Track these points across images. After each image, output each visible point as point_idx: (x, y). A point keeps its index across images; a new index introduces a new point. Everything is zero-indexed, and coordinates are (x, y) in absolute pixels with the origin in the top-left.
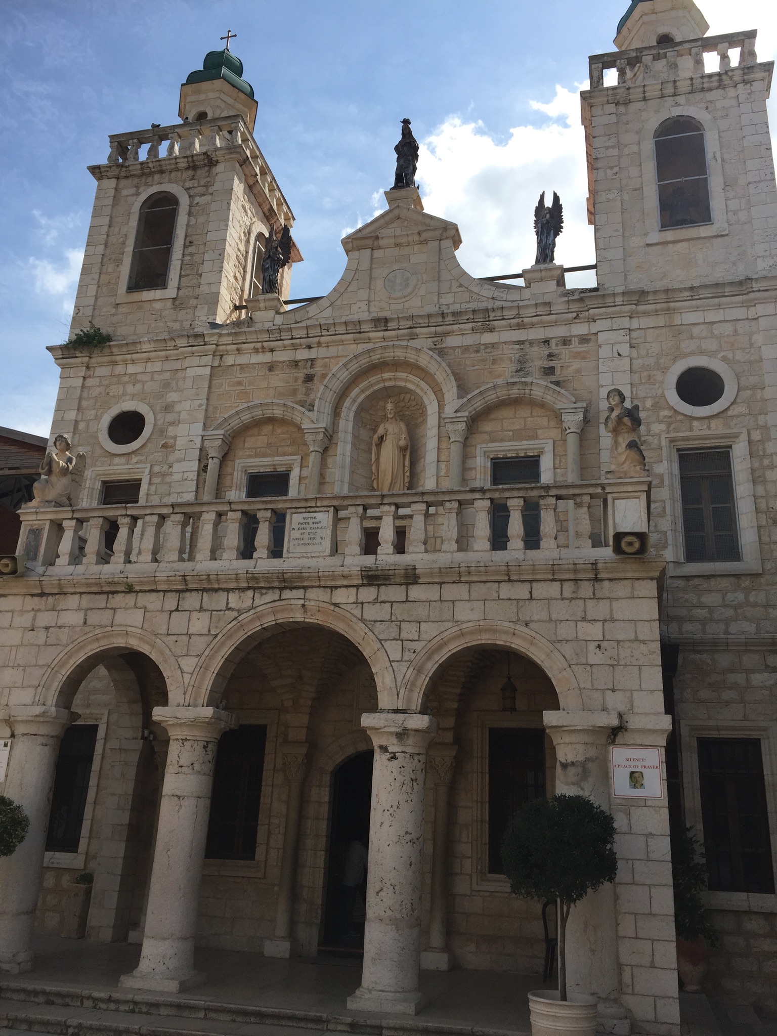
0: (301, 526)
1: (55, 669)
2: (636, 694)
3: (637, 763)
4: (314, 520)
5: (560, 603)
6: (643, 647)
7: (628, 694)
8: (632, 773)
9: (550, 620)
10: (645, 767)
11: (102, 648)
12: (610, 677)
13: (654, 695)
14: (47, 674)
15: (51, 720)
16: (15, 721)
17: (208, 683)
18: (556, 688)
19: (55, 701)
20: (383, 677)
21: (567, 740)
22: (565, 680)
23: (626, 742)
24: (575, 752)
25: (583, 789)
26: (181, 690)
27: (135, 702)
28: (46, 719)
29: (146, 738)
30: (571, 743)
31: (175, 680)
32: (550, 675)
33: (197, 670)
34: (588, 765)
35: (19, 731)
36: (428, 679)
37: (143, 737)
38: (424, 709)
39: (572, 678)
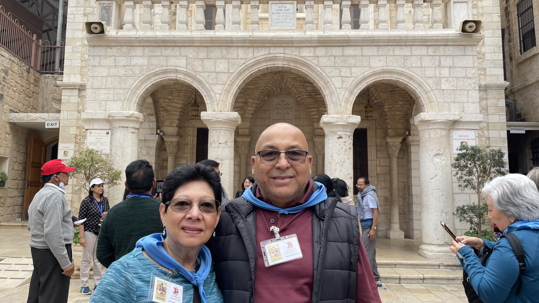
0: (277, 12)
1: (134, 90)
2: (465, 105)
3: (464, 138)
4: (285, 9)
5: (427, 58)
6: (469, 81)
7: (462, 104)
8: (462, 142)
9: (422, 67)
11: (161, 79)
12: (453, 96)
13: (474, 105)
14: (129, 94)
15: (136, 119)
16: (113, 119)
17: (230, 99)
18: (423, 102)
19: (135, 108)
20: (331, 97)
21: (431, 127)
22: (429, 98)
23: (459, 128)
24: (435, 133)
25: (440, 151)
26: (215, 103)
27: (152, 115)
28: (133, 119)
29: (159, 134)
30: (433, 129)
31: (210, 97)
32: (420, 95)
33: (223, 92)
34: (442, 139)
35: (117, 125)
36: (355, 97)
37: (157, 134)
38: (354, 112)
39: (433, 96)
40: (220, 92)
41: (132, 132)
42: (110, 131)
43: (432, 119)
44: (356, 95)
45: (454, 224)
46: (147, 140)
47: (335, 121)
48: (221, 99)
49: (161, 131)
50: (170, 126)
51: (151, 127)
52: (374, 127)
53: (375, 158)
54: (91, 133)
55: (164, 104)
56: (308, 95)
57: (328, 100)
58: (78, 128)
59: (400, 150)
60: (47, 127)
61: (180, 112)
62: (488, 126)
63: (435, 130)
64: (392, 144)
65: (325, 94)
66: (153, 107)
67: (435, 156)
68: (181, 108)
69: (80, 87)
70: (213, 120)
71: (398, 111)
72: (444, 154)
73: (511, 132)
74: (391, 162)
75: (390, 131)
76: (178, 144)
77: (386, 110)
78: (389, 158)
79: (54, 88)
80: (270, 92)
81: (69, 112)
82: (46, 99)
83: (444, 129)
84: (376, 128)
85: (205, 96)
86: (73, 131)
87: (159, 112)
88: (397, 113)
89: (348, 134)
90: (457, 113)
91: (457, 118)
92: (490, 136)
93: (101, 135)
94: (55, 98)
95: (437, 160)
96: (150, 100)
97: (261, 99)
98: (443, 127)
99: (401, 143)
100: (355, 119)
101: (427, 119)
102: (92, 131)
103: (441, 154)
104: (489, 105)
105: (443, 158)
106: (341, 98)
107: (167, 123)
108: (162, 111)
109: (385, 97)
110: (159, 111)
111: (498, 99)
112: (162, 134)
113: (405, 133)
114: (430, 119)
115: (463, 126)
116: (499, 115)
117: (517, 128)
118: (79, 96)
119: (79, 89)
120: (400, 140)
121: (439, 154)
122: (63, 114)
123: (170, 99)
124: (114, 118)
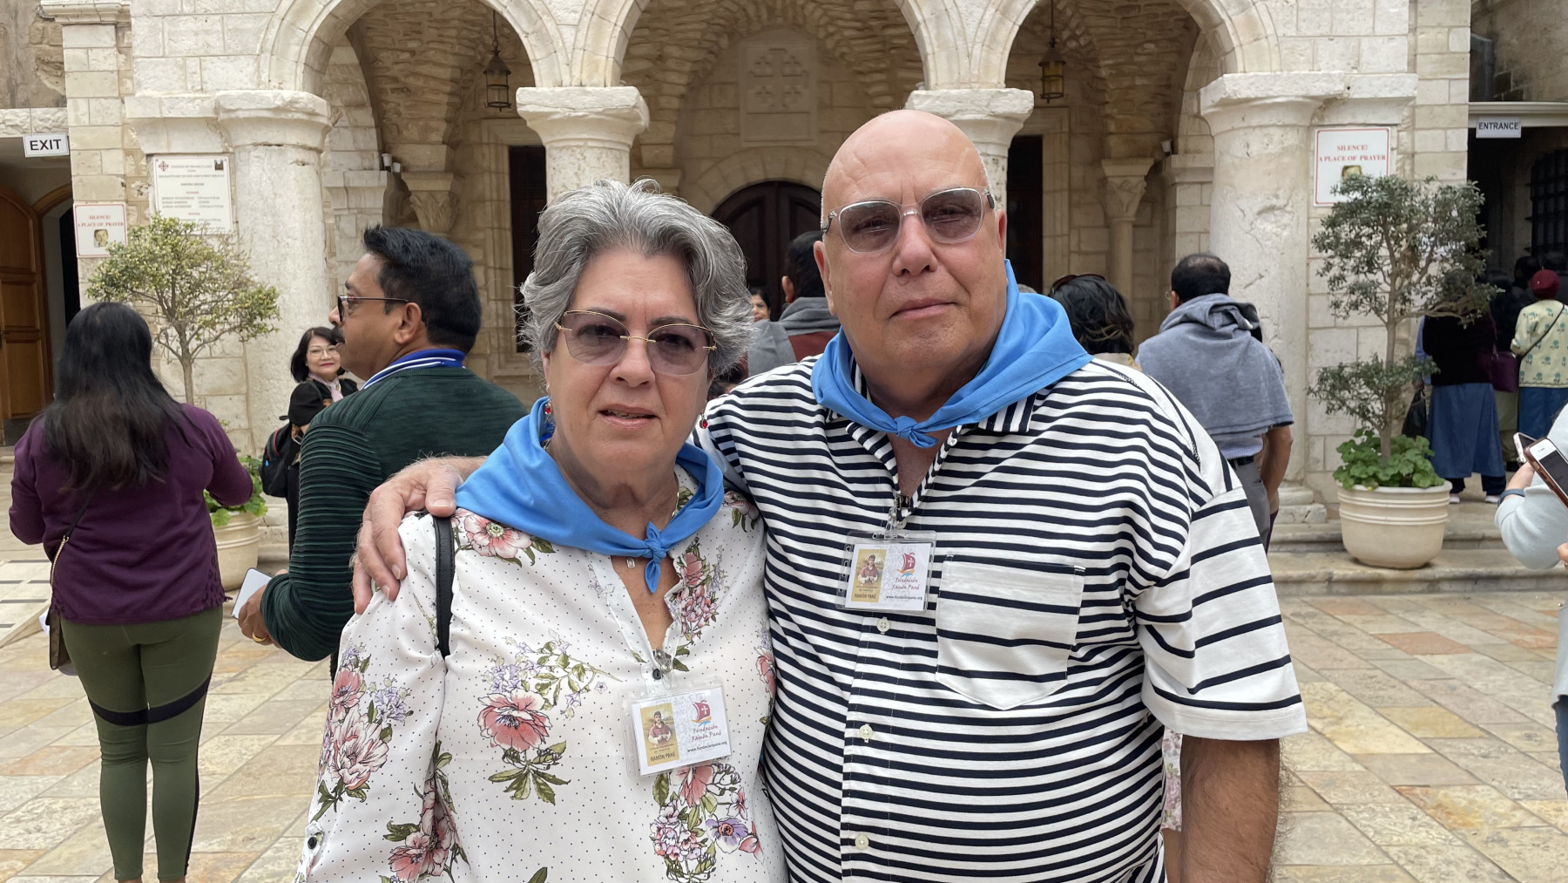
1: (288, 18)
2: (1365, 43)
3: (1354, 153)
7: (1354, 43)
8: (1346, 168)
10: (1366, 158)
12: (1327, 15)
13: (1393, 44)
14: (274, 31)
15: (305, 117)
16: (231, 120)
17: (609, 45)
18: (1233, 38)
19: (299, 82)
20: (938, 27)
21: (1254, 122)
22: (1251, 24)
23: (1340, 121)
24: (1266, 140)
25: (1277, 196)
26: (561, 58)
27: (360, 106)
28: (297, 116)
29: (388, 169)
30: (1261, 127)
31: (544, 37)
32: (1224, 16)
33: (586, 19)
34: (1286, 160)
35: (245, 138)
36: (1016, 29)
37: (383, 167)
38: (1012, 80)
39: (1266, 19)
40: (573, 18)
41: (297, 162)
42: (225, 159)
43: (1259, 95)
44: (1020, 22)
45: (1306, 419)
46: (354, 188)
47: (953, 110)
48: (580, 44)
49: (394, 160)
50: (423, 142)
51: (362, 146)
52: (1066, 129)
53: (1066, 231)
54: (164, 166)
55: (397, 67)
56: (858, 29)
57: (930, 40)
58: (128, 153)
59: (1143, 200)
60: (29, 153)
61: (451, 94)
62: (1413, 117)
63: (1265, 131)
64: (1118, 181)
65: (919, 18)
66: (361, 80)
67: (1260, 213)
68: (453, 81)
69: (117, 16)
70: (557, 117)
71: (1142, 76)
72: (1288, 208)
73: (1481, 134)
74: (1112, 242)
75: (1113, 141)
76: (454, 198)
77: (1104, 73)
78: (1108, 226)
79: (40, 25)
80: (736, 20)
81: (93, 102)
82: (19, 63)
83: (1293, 126)
84: (1071, 134)
85: (527, 35)
86: (115, 163)
87: (383, 97)
88: (1139, 82)
89: (992, 150)
90: (1337, 72)
91: (1337, 88)
92: (1417, 149)
93: (199, 171)
94: (47, 58)
95: (1267, 226)
96: (346, 55)
97: (706, 44)
98: (1290, 120)
99: (1147, 178)
100: (1016, 102)
101: (1244, 96)
102: (169, 161)
103: (1279, 208)
104: (1420, 50)
105: (1286, 219)
106: (970, 30)
107: (412, 132)
108: (393, 90)
109: (1103, 30)
110: (383, 91)
111: (1450, 28)
112: (397, 168)
113: (1161, 147)
114: (1251, 93)
115: (1353, 116)
116: (1450, 80)
117: (1499, 121)
118: (117, 46)
119: (115, 24)
120: (1144, 168)
121: (1272, 208)
122: (76, 109)
123: (413, 52)
124: (233, 115)
